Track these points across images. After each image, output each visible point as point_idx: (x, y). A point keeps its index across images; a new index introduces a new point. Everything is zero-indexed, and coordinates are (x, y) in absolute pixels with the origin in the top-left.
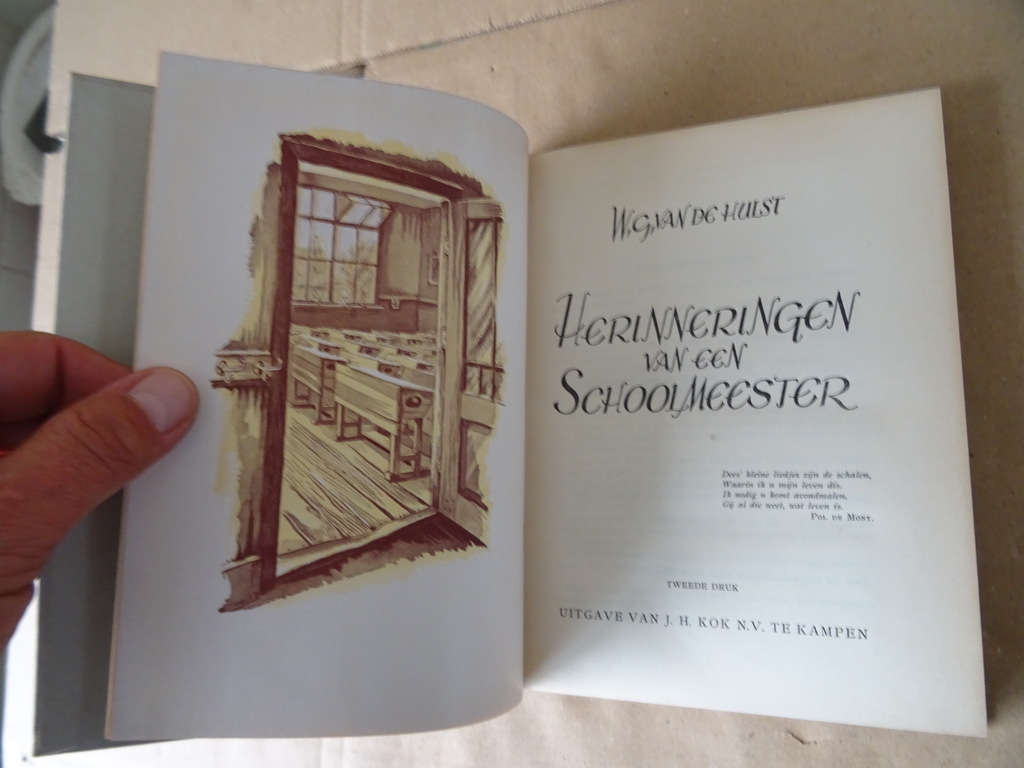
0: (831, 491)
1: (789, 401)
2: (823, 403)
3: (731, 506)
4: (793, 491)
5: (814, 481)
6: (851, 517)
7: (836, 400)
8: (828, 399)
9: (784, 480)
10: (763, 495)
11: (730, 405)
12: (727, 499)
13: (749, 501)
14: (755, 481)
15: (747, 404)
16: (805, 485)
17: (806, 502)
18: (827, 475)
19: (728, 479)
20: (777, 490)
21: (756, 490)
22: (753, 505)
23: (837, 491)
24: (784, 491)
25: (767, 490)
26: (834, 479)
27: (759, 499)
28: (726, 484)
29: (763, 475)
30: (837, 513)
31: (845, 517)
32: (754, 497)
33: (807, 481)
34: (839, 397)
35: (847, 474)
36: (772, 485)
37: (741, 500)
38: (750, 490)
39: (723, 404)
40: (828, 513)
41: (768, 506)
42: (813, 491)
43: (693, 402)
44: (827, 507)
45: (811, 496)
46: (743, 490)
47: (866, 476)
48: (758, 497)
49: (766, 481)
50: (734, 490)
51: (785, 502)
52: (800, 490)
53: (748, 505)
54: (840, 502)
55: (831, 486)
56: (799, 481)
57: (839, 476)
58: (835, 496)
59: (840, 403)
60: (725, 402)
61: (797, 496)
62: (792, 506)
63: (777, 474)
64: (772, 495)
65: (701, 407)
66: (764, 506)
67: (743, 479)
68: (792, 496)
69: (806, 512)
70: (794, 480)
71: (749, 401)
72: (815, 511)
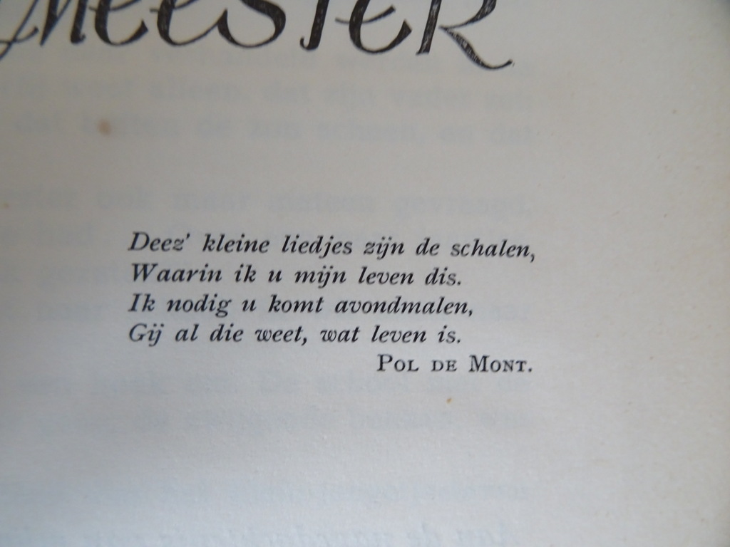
0: (433, 294)
1: (335, 33)
2: (425, 48)
3: (155, 337)
4: (334, 293)
5: (392, 264)
6: (480, 364)
7: (459, 39)
8: (439, 36)
9: (310, 262)
10: (249, 306)
11: (164, 34)
12: (140, 316)
13: (208, 322)
14: (228, 262)
15: (216, 31)
16: (366, 277)
17: (367, 322)
18: (426, 248)
19: (145, 256)
20: (289, 290)
21: (226, 289)
22: (217, 336)
23: (452, 294)
24: (309, 292)
25: (261, 291)
26: (443, 259)
27: (237, 318)
28: (141, 271)
29: (253, 246)
30: (446, 352)
31: (464, 364)
32: (222, 312)
33: (374, 264)
34: (465, 32)
35: (477, 248)
36: (275, 277)
37: (185, 320)
38: (210, 288)
39: (142, 30)
40: (421, 354)
41: (262, 336)
42: (387, 293)
43: (52, 20)
44: (420, 337)
45: (380, 307)
46: (192, 290)
47: (523, 251)
48: (234, 309)
49: (262, 263)
50: (164, 292)
51: (312, 324)
52: (352, 290)
53: (204, 333)
54: (454, 322)
55: (432, 279)
56: (351, 264)
57: (458, 250)
58: (442, 307)
59: (469, 50)
60: (152, 22)
61: (342, 307)
62: (327, 336)
63: (290, 245)
64: (274, 305)
65: (76, 37)
66: (249, 337)
67: (192, 257)
68: (328, 306)
69: (366, 350)
70: (337, 262)
71: (222, 25)
72: (387, 348)
